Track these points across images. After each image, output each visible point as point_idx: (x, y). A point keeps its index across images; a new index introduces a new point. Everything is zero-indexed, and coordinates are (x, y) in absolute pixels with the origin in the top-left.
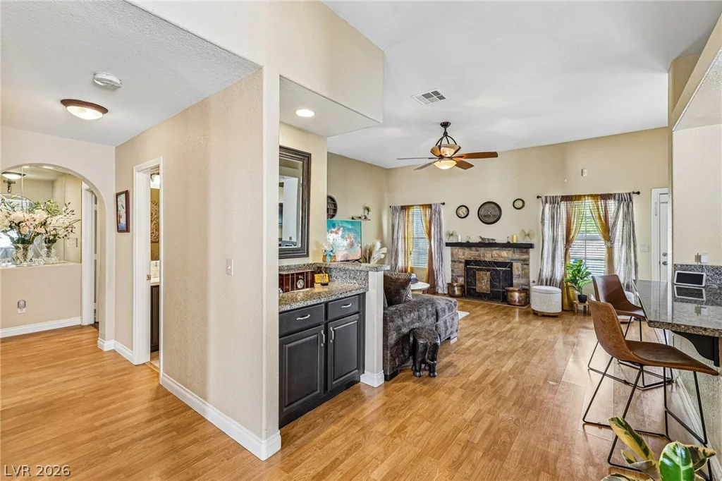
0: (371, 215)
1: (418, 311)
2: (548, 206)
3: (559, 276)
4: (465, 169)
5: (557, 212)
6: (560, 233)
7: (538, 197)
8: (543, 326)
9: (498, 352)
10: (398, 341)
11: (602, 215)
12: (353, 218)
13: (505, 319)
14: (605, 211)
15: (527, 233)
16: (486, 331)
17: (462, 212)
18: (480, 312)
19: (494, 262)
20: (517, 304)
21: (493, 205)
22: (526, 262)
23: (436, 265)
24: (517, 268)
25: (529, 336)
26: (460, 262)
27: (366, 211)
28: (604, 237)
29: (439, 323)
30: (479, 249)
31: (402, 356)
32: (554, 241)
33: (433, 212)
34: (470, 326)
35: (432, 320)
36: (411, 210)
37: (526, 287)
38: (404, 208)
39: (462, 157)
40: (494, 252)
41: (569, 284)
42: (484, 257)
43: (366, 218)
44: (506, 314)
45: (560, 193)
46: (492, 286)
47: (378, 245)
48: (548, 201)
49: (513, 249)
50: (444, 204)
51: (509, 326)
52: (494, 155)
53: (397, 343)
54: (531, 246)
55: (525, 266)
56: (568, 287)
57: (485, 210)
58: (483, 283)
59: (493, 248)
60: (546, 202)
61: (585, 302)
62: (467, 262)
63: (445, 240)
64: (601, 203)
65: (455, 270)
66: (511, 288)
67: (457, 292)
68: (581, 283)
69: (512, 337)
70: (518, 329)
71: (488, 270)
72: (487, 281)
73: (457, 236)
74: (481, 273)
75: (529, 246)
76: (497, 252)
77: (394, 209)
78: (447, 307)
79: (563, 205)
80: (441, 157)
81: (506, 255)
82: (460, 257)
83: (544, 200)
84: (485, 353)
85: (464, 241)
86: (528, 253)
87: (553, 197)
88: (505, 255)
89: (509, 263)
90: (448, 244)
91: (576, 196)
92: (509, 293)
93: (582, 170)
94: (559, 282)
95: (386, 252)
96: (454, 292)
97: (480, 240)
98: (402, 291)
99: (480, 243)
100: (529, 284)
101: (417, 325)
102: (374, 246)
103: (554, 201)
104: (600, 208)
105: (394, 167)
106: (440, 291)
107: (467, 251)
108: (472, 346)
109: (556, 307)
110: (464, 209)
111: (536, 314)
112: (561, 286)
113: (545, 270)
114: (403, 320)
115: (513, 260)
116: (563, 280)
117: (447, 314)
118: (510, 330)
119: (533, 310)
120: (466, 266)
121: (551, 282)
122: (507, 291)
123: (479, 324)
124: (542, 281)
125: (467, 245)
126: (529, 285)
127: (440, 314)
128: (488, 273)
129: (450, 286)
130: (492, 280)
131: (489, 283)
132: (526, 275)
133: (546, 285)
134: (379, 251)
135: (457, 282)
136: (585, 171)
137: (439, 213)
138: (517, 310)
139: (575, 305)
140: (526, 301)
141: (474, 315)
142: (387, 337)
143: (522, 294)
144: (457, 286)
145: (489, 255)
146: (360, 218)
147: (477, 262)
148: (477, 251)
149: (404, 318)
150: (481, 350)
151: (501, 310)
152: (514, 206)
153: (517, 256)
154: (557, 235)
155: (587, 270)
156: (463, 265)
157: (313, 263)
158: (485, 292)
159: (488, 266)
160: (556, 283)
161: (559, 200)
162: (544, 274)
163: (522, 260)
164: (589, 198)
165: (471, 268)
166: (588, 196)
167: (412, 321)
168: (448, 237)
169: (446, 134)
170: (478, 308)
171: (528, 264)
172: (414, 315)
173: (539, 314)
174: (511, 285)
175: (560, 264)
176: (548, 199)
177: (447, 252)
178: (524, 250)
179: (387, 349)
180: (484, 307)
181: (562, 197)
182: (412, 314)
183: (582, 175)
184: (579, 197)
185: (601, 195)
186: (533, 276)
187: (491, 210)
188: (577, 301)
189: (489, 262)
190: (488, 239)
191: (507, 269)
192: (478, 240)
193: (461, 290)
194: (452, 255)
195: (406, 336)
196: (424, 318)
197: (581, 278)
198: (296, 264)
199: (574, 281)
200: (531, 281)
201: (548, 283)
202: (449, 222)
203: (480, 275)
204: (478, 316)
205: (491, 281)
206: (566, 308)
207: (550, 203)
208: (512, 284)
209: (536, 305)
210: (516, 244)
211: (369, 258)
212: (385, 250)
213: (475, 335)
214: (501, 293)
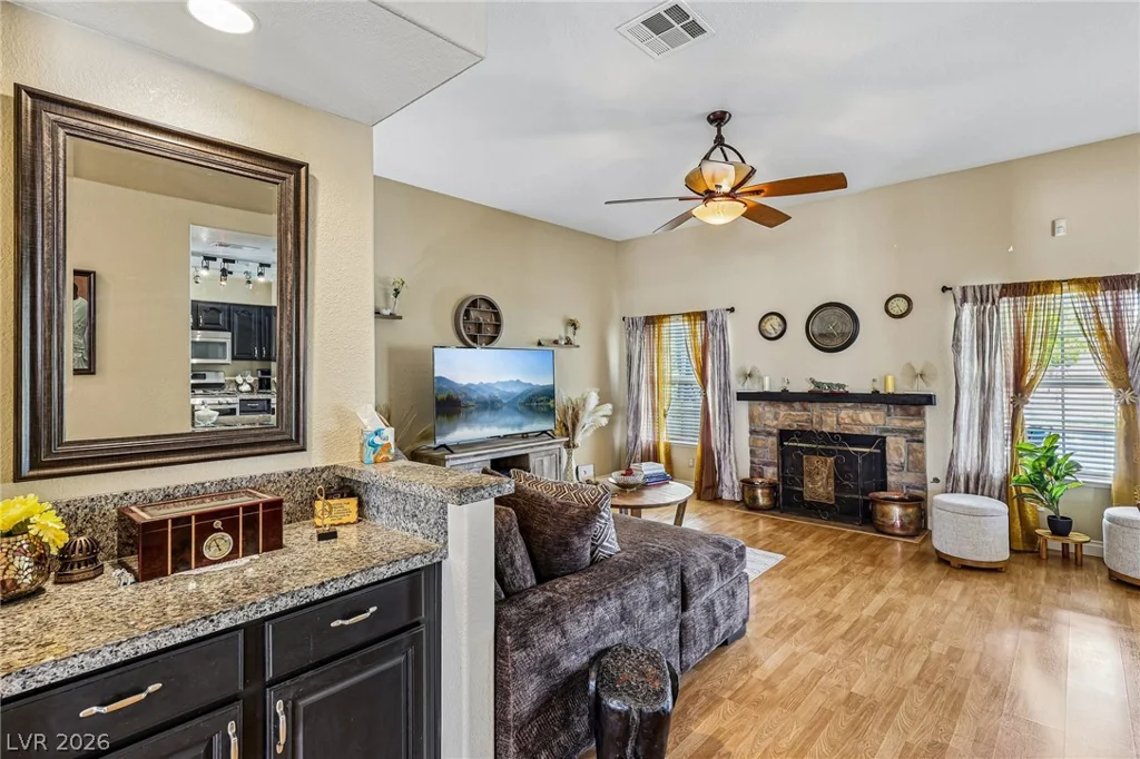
0: (581, 337)
1: (620, 596)
2: (967, 309)
3: (997, 470)
4: (771, 226)
5: (991, 323)
6: (998, 371)
7: (944, 289)
8: (967, 601)
9: (851, 700)
10: (550, 700)
11: (1107, 326)
12: (540, 344)
13: (870, 576)
14: (1115, 317)
15: (918, 371)
16: (820, 615)
17: (772, 327)
18: (811, 554)
19: (843, 435)
20: (898, 532)
21: (839, 311)
22: (916, 437)
23: (717, 441)
24: (897, 450)
25: (933, 637)
26: (769, 434)
27: (571, 329)
28: (1114, 380)
29: (691, 612)
30: (809, 405)
31: (562, 738)
32: (986, 389)
33: (710, 327)
34: (785, 597)
35: (668, 612)
36: (666, 327)
37: (919, 493)
38: (651, 321)
39: (757, 192)
40: (843, 414)
41: (1024, 490)
42: (821, 422)
43: (569, 342)
44: (873, 560)
45: (996, 279)
46: (839, 487)
47: (593, 399)
48: (970, 298)
49: (885, 407)
50: (732, 310)
51: (879, 600)
52: (836, 181)
53: (544, 706)
54: (929, 400)
55: (915, 445)
56: (1021, 497)
57: (822, 320)
58: (819, 482)
59: (841, 405)
60: (964, 300)
61: (1066, 535)
62: (784, 435)
63: (737, 386)
64: (1104, 299)
65: (759, 451)
66: (882, 494)
67: (762, 501)
68: (1056, 489)
69: (888, 639)
70: (903, 610)
71: (829, 453)
72: (828, 478)
73: (761, 379)
74: (815, 459)
75: (924, 400)
76: (851, 412)
77: (630, 324)
78: (715, 567)
79: (1005, 304)
80: (709, 195)
81: (870, 420)
82: (768, 422)
83: (959, 295)
84: (816, 700)
85: (777, 389)
86: (920, 415)
87: (981, 287)
88: (868, 420)
89: (876, 437)
90: (741, 396)
91: (1038, 284)
92: (878, 507)
93: (1053, 223)
94: (997, 483)
95: (609, 413)
96: (755, 498)
97: (812, 387)
98: (576, 540)
99: (811, 392)
100: (926, 485)
101: (615, 636)
102: (585, 400)
103: (983, 296)
104: (1102, 309)
105: (629, 237)
106: (726, 496)
107: (783, 410)
108: (784, 670)
109: (997, 550)
110: (776, 321)
111: (944, 560)
112: (1004, 496)
113: (962, 455)
114: (564, 634)
115: (887, 431)
116: (1007, 480)
117: (716, 585)
118: (882, 614)
119: (937, 551)
120: (781, 444)
121: (976, 485)
122: (875, 501)
123: (806, 592)
124: (956, 480)
125: (784, 398)
126: (924, 487)
127: (694, 589)
128: (830, 460)
129: (747, 484)
130: (840, 476)
131: (831, 481)
132: (918, 466)
133: (967, 491)
134: (595, 412)
135: (762, 477)
136: (1061, 224)
137: (723, 330)
138: (898, 547)
139: (1040, 541)
140: (919, 526)
141: (795, 563)
142: (507, 696)
143: (910, 510)
144: (763, 486)
145: (834, 419)
146: (556, 342)
147: (804, 435)
148: (805, 410)
149: (569, 626)
150: (807, 685)
151: (861, 547)
152: (887, 311)
153: (896, 422)
154: (992, 376)
155: (1071, 458)
156: (773, 440)
157: (324, 465)
158: (823, 501)
159: (829, 443)
160: (991, 485)
161: (997, 293)
162: (961, 465)
163: (908, 432)
164: (1073, 287)
165: (793, 446)
166: (1070, 282)
167: (599, 628)
168: (742, 379)
169: (719, 141)
170: (807, 542)
171: (921, 441)
172: (607, 610)
173: (952, 563)
174: (884, 487)
175: (999, 442)
176: (970, 293)
177: (741, 411)
178: (913, 409)
179: (507, 731)
180: (819, 540)
181: (1004, 286)
182: (600, 611)
183: (1053, 234)
184: (1045, 287)
185: (1105, 280)
186: (934, 468)
187: (835, 323)
188: (1044, 531)
189: (832, 434)
190: (830, 385)
191: (872, 450)
192: (806, 387)
193: (769, 495)
194: (752, 419)
195: (577, 679)
196: (639, 613)
197: (1057, 478)
198: (258, 473)
199: (1038, 483)
200: (930, 479)
201: (972, 485)
202: (744, 347)
203: (812, 464)
204: (804, 566)
205: (836, 478)
206: (1020, 546)
207: (975, 301)
208: (885, 482)
209: (945, 538)
210: (893, 394)
211: (574, 425)
212: (607, 409)
213: (794, 628)
214: (861, 503)
